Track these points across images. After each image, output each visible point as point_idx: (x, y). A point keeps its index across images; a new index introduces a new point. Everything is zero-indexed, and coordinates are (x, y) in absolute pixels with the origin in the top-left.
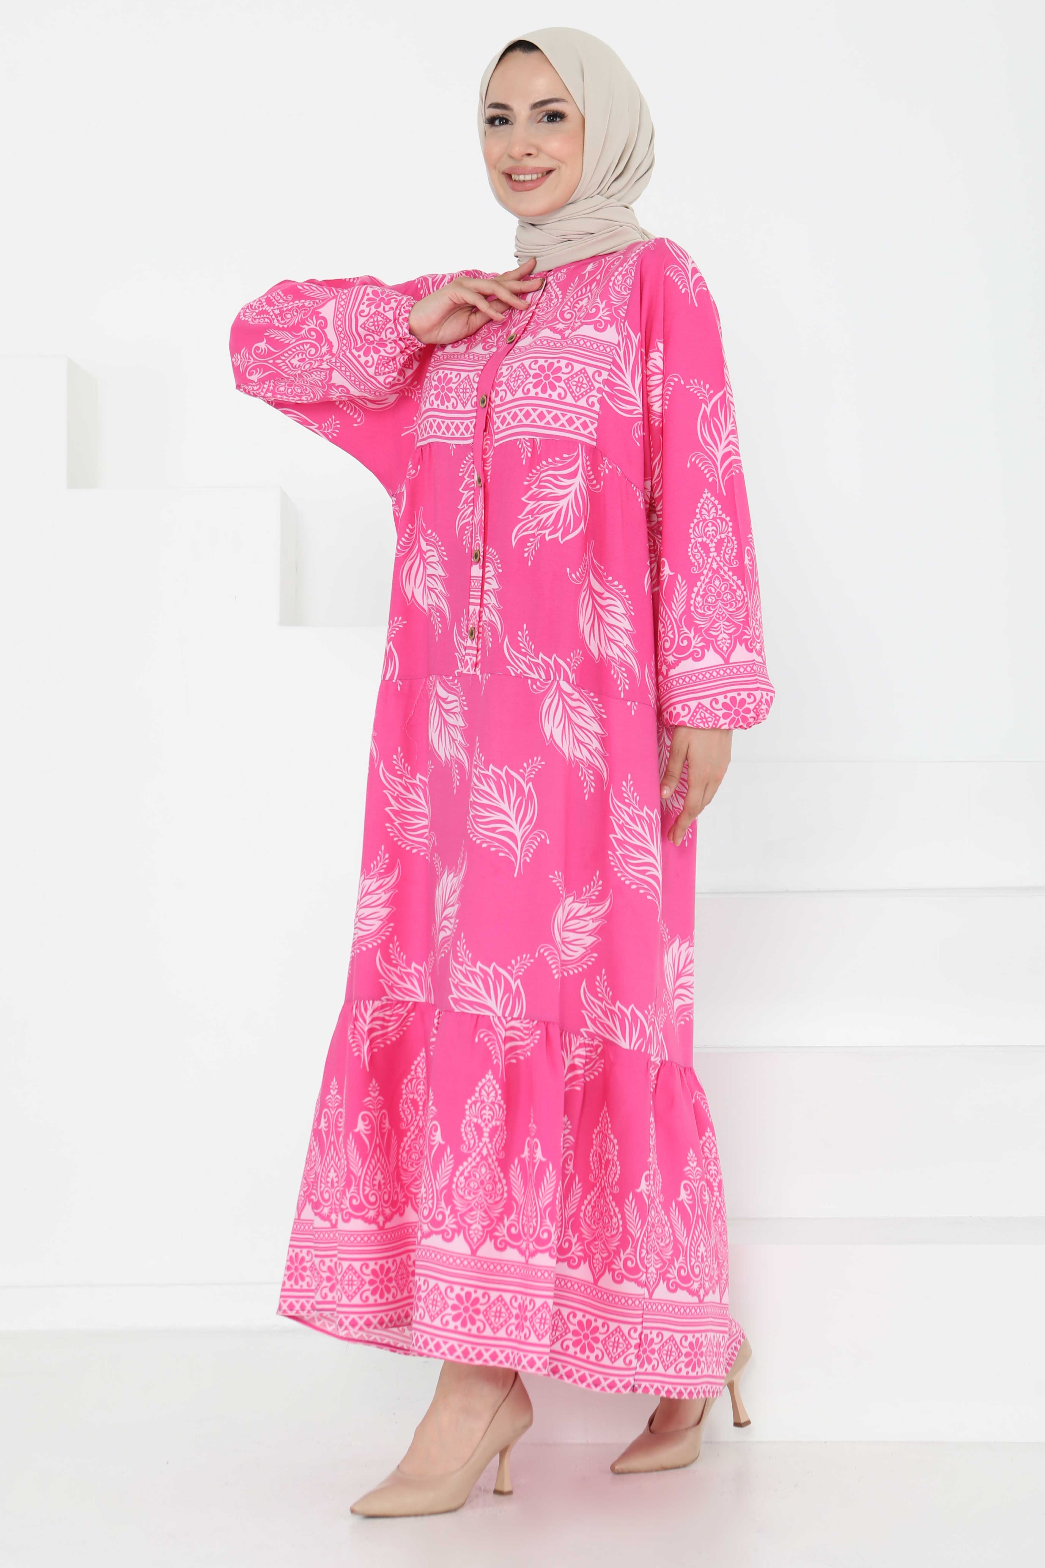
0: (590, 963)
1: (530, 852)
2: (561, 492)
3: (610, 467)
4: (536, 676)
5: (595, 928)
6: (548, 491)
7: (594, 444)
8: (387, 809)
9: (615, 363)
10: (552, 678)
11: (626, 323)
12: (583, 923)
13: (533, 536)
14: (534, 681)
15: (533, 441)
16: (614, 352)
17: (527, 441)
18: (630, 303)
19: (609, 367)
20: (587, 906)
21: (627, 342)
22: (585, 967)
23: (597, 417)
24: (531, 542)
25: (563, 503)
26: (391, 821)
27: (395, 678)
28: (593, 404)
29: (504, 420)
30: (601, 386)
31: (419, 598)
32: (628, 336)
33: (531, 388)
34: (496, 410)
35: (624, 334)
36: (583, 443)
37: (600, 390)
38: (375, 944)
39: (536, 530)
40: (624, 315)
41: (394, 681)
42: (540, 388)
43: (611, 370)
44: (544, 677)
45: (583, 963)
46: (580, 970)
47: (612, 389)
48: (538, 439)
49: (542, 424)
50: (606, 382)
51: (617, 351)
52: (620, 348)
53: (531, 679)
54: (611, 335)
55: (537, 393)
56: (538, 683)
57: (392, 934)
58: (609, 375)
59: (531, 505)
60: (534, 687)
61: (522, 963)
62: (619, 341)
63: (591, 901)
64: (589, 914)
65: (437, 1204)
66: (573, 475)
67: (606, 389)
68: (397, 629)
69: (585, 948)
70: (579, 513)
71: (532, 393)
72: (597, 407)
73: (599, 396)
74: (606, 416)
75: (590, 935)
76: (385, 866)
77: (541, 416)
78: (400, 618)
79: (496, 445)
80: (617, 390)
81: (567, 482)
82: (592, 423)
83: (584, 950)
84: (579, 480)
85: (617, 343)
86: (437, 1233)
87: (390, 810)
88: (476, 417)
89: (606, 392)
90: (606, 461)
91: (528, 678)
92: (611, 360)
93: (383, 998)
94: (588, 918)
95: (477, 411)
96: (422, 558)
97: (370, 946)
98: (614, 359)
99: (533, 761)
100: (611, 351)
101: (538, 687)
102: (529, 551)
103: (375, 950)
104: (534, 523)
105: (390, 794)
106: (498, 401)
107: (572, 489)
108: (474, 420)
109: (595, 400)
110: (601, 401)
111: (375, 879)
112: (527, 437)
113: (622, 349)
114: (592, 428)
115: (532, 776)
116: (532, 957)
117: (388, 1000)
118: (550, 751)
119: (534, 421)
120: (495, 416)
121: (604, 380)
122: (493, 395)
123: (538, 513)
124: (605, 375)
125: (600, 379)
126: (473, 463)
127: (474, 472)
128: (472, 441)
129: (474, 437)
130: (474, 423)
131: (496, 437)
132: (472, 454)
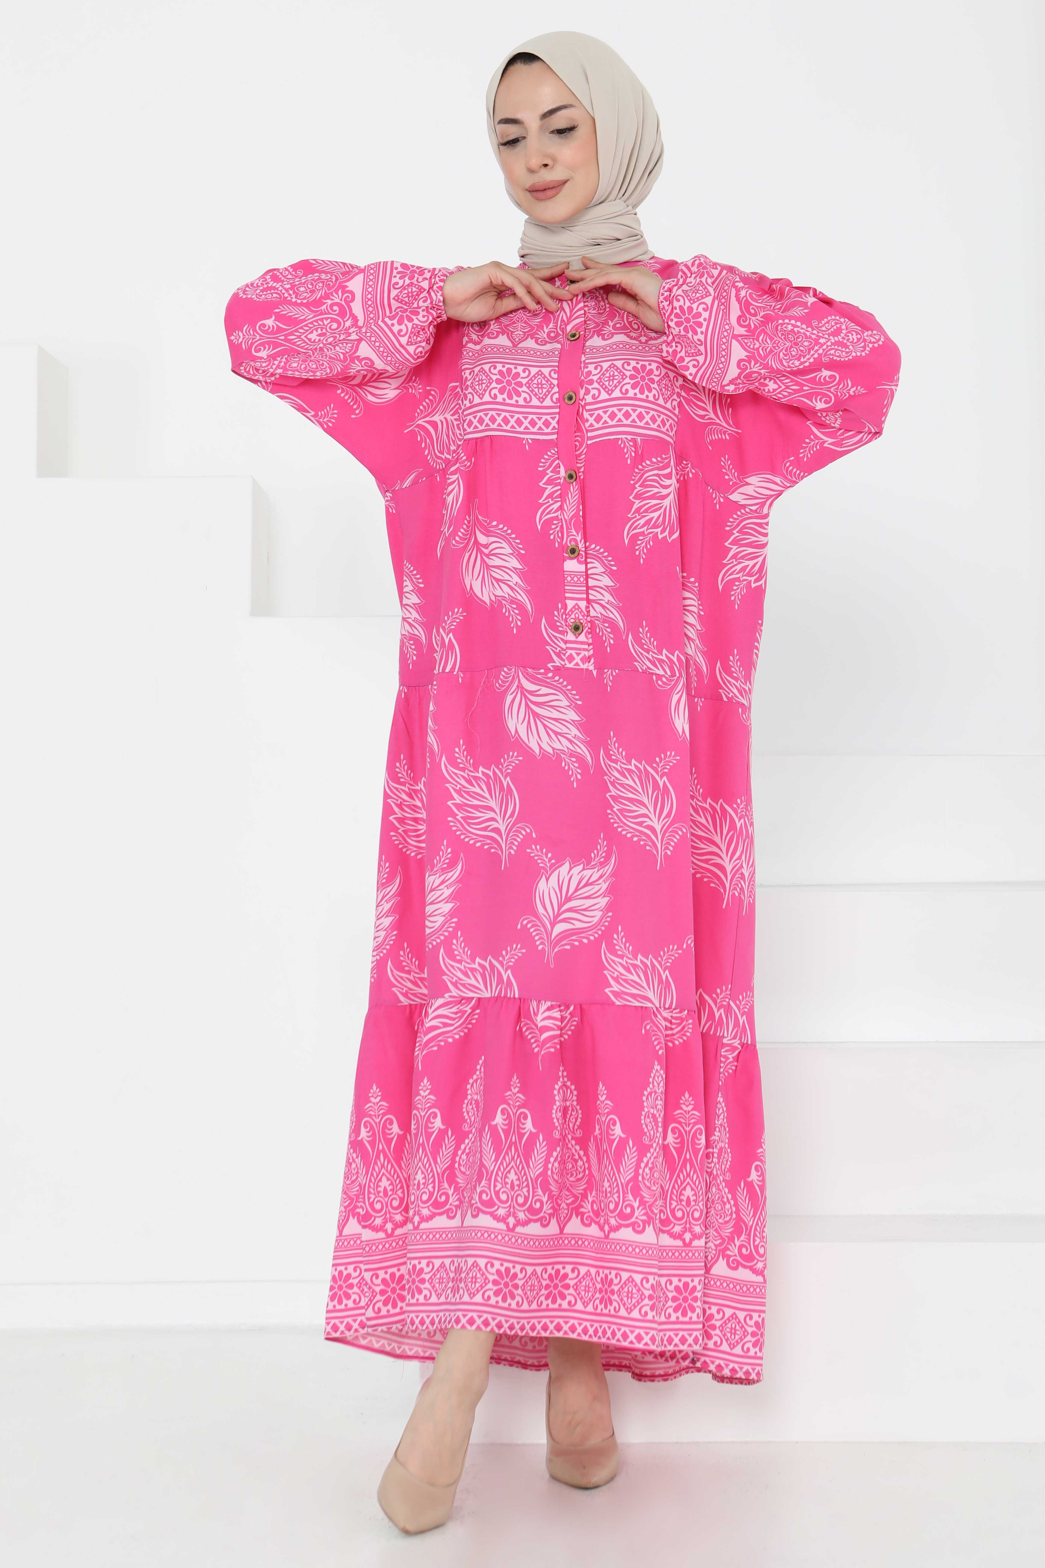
1: (670, 845)
2: (664, 491)
3: (693, 471)
4: (661, 672)
6: (657, 490)
13: (642, 534)
14: (659, 677)
15: (634, 441)
17: (630, 441)
23: (677, 420)
24: (640, 540)
25: (666, 502)
27: (456, 670)
28: (675, 408)
29: (598, 419)
30: (679, 390)
33: (630, 389)
34: (588, 407)
37: (679, 395)
38: (439, 941)
39: (645, 528)
41: (455, 673)
42: (638, 388)
44: (669, 673)
48: (639, 439)
49: (642, 424)
50: (682, 387)
53: (656, 674)
55: (635, 394)
56: (664, 679)
57: (456, 929)
59: (637, 504)
60: (660, 682)
61: (672, 952)
66: (670, 476)
67: (683, 394)
68: (458, 621)
70: (677, 513)
71: (631, 394)
72: (677, 412)
73: (678, 400)
76: (447, 861)
77: (640, 417)
78: (461, 610)
79: (589, 442)
80: (692, 396)
81: (666, 482)
82: (675, 426)
84: (674, 481)
88: (559, 413)
91: (653, 674)
93: (447, 995)
95: (559, 407)
96: (479, 550)
97: (434, 943)
99: (666, 756)
101: (663, 682)
102: (641, 550)
104: (641, 522)
105: (453, 788)
106: (589, 399)
107: (672, 489)
108: (557, 416)
109: (675, 403)
110: (680, 405)
111: (438, 875)
112: (629, 437)
115: (665, 770)
116: (680, 947)
117: (452, 997)
119: (634, 421)
120: (586, 415)
121: (680, 385)
122: (582, 392)
123: (643, 512)
125: (678, 384)
126: (558, 458)
127: (559, 467)
128: (555, 437)
129: (557, 433)
130: (557, 419)
131: (590, 434)
132: (556, 449)
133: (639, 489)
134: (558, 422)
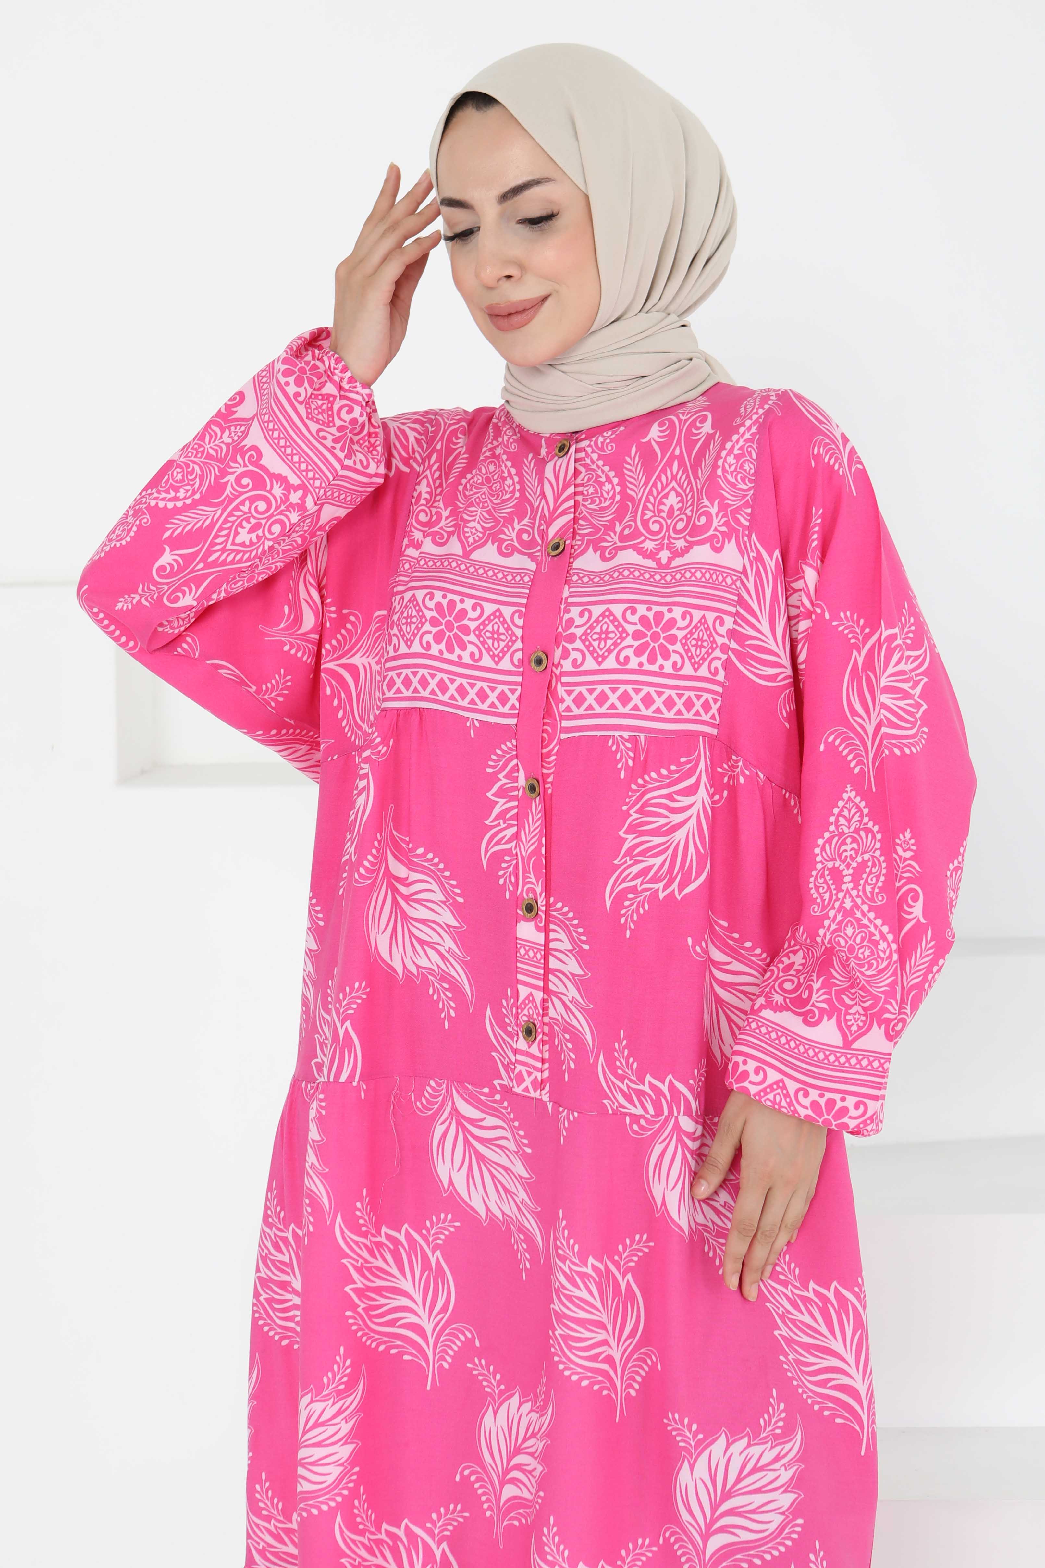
0: (794, 1536)
1: (635, 1381)
2: (678, 818)
3: (746, 772)
4: (639, 1111)
7: (716, 732)
9: (741, 602)
10: (666, 1113)
11: (754, 536)
13: (633, 890)
14: (635, 1118)
15: (634, 740)
16: (738, 583)
17: (627, 741)
18: (755, 504)
19: (733, 610)
20: (772, 1448)
21: (757, 568)
23: (720, 690)
24: (630, 900)
25: (680, 835)
26: (354, 1307)
27: (356, 1080)
28: (716, 671)
29: (579, 700)
30: (726, 640)
32: (759, 558)
33: (632, 656)
34: (565, 679)
35: (751, 554)
36: (705, 735)
37: (725, 648)
38: (333, 1504)
39: (641, 880)
40: (748, 524)
41: (355, 1084)
42: (646, 656)
43: (737, 614)
44: (652, 1112)
45: (784, 1538)
47: (742, 645)
48: (642, 736)
49: (649, 712)
50: (733, 634)
51: (743, 583)
52: (747, 578)
53: (630, 1115)
54: (732, 558)
55: (643, 666)
56: (642, 1122)
58: (735, 622)
59: (630, 842)
60: (635, 1127)
61: (637, 1552)
62: (745, 568)
63: (776, 1437)
66: (694, 789)
67: (734, 645)
68: (359, 1001)
71: (634, 663)
72: (721, 677)
73: (724, 657)
74: (734, 689)
77: (648, 701)
78: (363, 984)
79: (564, 736)
80: (750, 646)
82: (716, 702)
84: (702, 795)
85: (741, 570)
87: (352, 1289)
88: (521, 684)
89: (734, 651)
90: (740, 763)
91: (626, 1114)
92: (736, 598)
95: (523, 674)
96: (391, 886)
97: (325, 1507)
98: (739, 595)
99: (633, 1241)
100: (734, 582)
101: (641, 1127)
102: (629, 915)
103: (332, 1512)
104: (635, 870)
105: (353, 1265)
106: (567, 665)
107: (693, 811)
108: (519, 688)
109: (718, 664)
110: (728, 665)
111: (331, 1402)
112: (626, 734)
113: (752, 579)
114: (715, 708)
115: (632, 1264)
116: (654, 1543)
119: (636, 708)
120: (561, 691)
121: (728, 630)
122: (558, 653)
123: (639, 855)
124: (729, 622)
125: (722, 630)
126: (517, 757)
127: (517, 772)
128: (514, 721)
129: (518, 717)
130: (518, 694)
131: (565, 724)
132: (515, 743)
133: (634, 818)
134: (520, 699)
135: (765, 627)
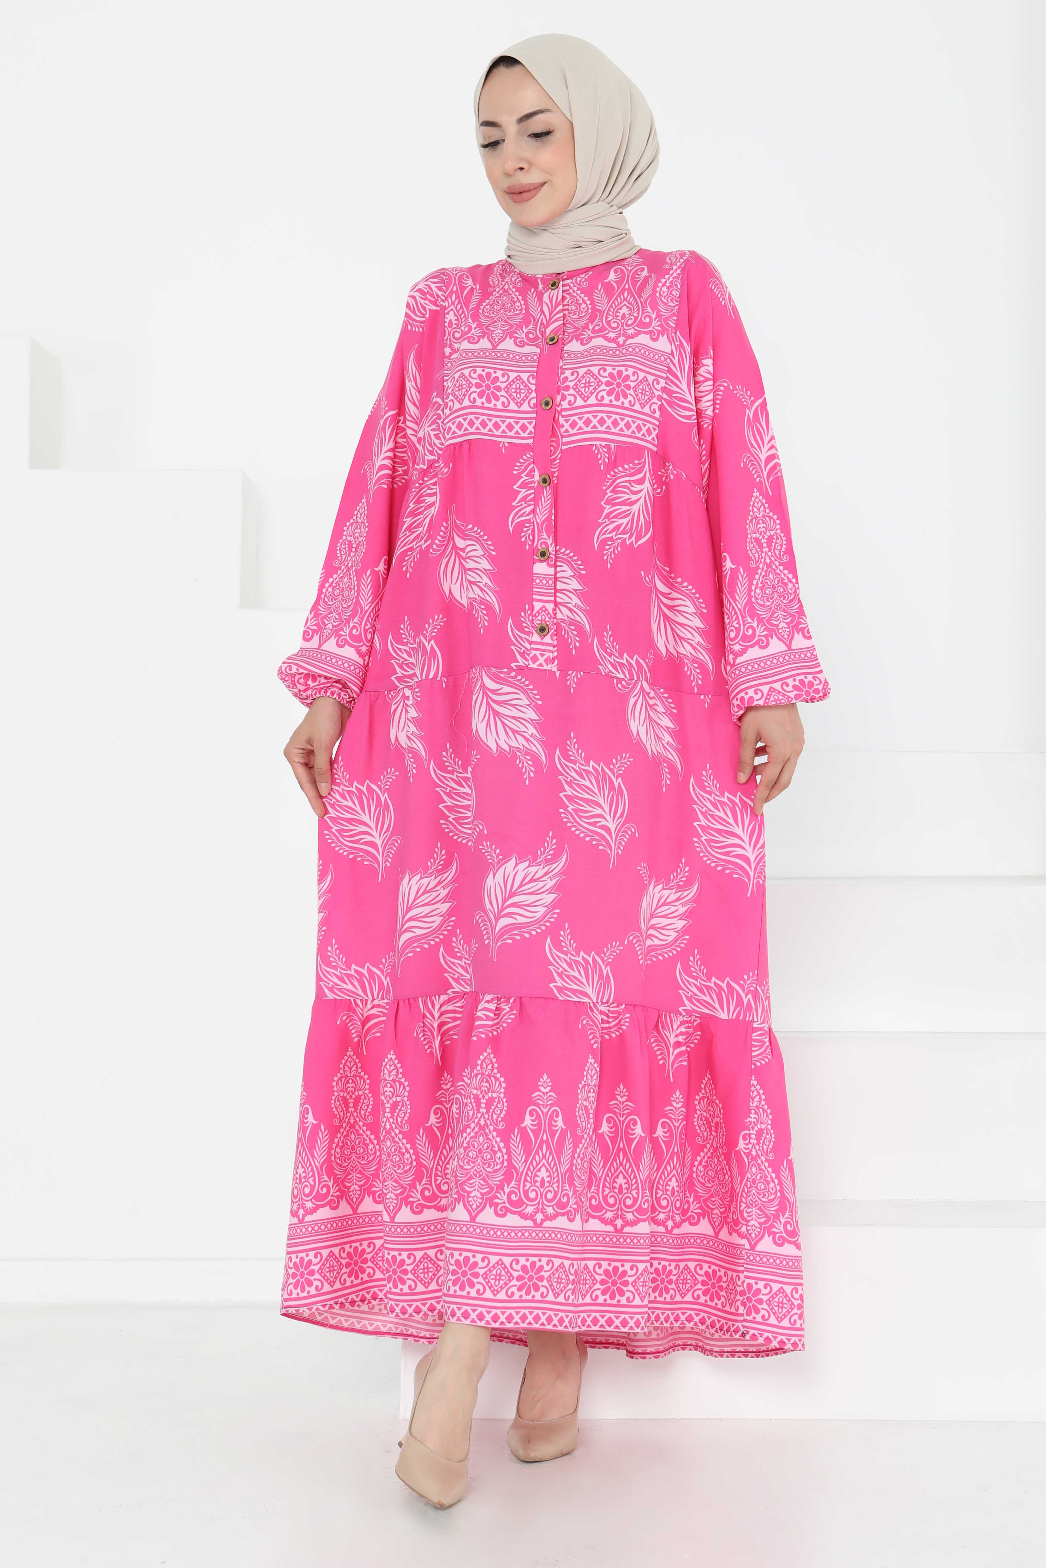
0: (683, 945)
1: (621, 844)
2: (634, 497)
3: (675, 472)
4: (621, 676)
5: (685, 912)
6: (627, 496)
7: (655, 449)
8: (440, 806)
9: (670, 371)
10: (636, 679)
11: (678, 332)
12: (673, 909)
13: (611, 539)
14: (619, 680)
15: (608, 447)
16: (668, 360)
17: (604, 447)
18: (679, 314)
19: (665, 376)
20: (676, 893)
21: (680, 351)
22: (678, 949)
23: (657, 423)
24: (609, 545)
25: (635, 508)
26: (446, 818)
27: (439, 676)
28: (654, 412)
29: (573, 425)
30: (660, 393)
31: (456, 594)
32: (681, 345)
33: (605, 396)
34: (563, 413)
35: (676, 343)
36: (649, 449)
37: (660, 398)
38: (437, 940)
39: (614, 533)
40: (674, 326)
41: (438, 679)
42: (614, 396)
43: (667, 378)
44: (628, 677)
45: (676, 946)
46: (675, 952)
47: (670, 397)
48: (612, 445)
49: (616, 431)
50: (664, 390)
51: (671, 360)
52: (674, 358)
53: (617, 678)
54: (663, 344)
55: (611, 401)
56: (623, 683)
57: (454, 928)
58: (666, 383)
59: (608, 509)
60: (620, 686)
61: (615, 948)
62: (672, 350)
63: (679, 887)
64: (678, 899)
65: (563, 1187)
66: (641, 482)
67: (665, 396)
68: (439, 627)
69: (677, 932)
70: (649, 517)
71: (606, 401)
72: (657, 415)
73: (659, 403)
74: (666, 423)
75: (680, 919)
76: (442, 863)
77: (615, 423)
78: (441, 616)
79: (564, 447)
80: (675, 397)
81: (637, 488)
82: (655, 430)
83: (677, 934)
84: (647, 485)
85: (670, 352)
86: (563, 1215)
87: (444, 807)
88: (536, 418)
89: (665, 399)
90: (671, 467)
91: (613, 677)
92: (666, 369)
93: (449, 992)
94: (677, 904)
95: (536, 412)
96: (457, 554)
97: (433, 943)
98: (669, 367)
99: (621, 758)
100: (666, 360)
102: (609, 554)
103: (437, 945)
104: (611, 527)
105: (443, 791)
106: (565, 404)
107: (642, 494)
108: (534, 421)
109: (655, 407)
110: (661, 407)
111: (433, 877)
112: (603, 443)
113: (676, 358)
114: (654, 434)
115: (621, 772)
116: (622, 944)
117: (454, 992)
118: (637, 748)
119: (608, 427)
120: (562, 421)
121: (662, 388)
122: (559, 398)
123: (613, 518)
124: (662, 383)
125: (659, 387)
126: (533, 462)
127: (534, 471)
128: (531, 441)
129: (534, 438)
130: (533, 424)
131: (565, 440)
132: (532, 454)
133: (610, 494)
134: (535, 427)
135: (684, 386)
